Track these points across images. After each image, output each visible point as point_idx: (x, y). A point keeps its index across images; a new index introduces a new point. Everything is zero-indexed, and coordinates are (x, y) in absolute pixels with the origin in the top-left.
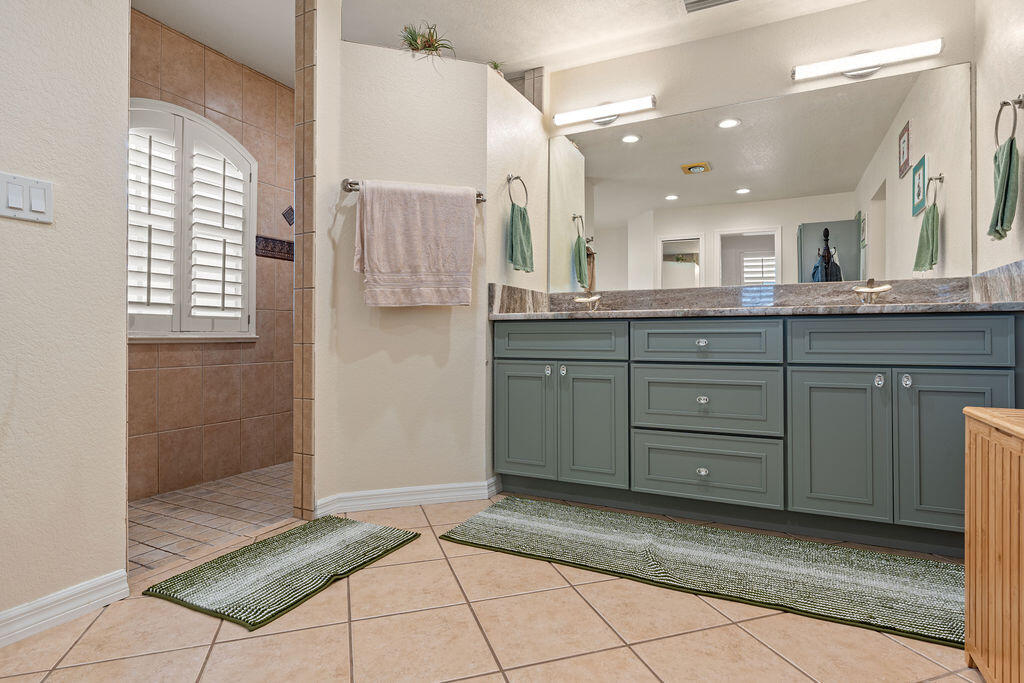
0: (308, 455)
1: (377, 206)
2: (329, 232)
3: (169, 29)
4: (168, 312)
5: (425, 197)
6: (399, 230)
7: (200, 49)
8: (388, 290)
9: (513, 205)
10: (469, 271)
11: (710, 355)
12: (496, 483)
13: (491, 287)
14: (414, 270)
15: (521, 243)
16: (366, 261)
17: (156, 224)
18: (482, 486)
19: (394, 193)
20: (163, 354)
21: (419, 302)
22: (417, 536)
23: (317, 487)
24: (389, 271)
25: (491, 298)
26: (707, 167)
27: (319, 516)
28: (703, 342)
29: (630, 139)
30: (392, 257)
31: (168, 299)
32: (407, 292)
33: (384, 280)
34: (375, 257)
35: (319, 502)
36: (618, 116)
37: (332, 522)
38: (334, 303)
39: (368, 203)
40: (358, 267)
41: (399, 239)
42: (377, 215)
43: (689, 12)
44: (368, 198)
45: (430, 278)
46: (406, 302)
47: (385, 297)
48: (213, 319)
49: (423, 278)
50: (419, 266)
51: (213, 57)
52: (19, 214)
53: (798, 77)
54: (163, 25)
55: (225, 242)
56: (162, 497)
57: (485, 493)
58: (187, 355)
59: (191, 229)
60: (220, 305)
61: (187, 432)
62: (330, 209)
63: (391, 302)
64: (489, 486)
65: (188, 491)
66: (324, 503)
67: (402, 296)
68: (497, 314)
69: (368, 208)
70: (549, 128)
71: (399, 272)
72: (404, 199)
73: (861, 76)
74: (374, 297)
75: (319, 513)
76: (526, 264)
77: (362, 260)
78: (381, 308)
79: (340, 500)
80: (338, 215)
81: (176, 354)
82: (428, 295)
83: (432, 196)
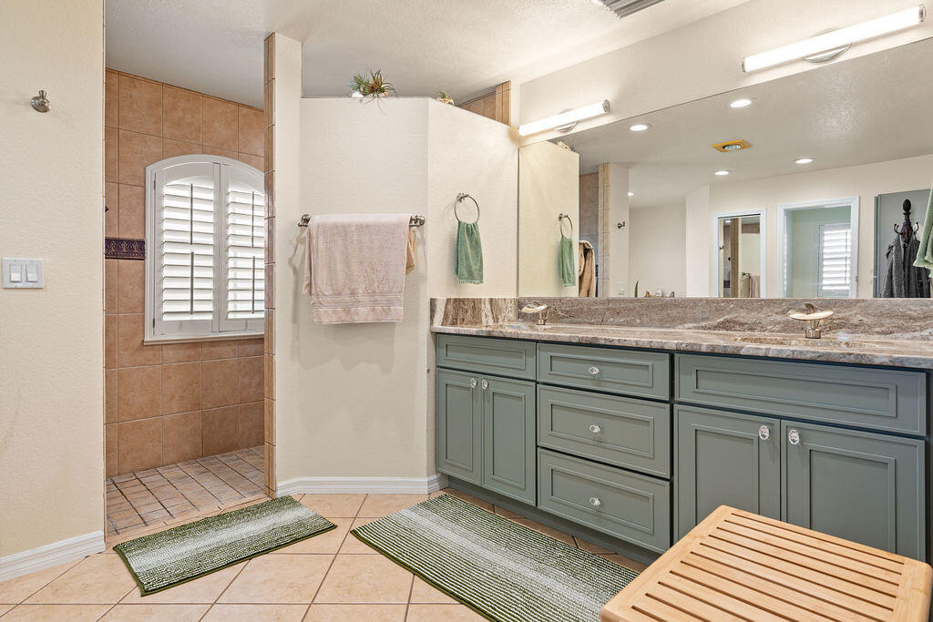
0: (272, 445)
1: (321, 241)
2: (290, 260)
3: (209, 97)
4: (210, 317)
5: (362, 227)
6: (338, 257)
7: (234, 107)
8: (330, 310)
9: (460, 223)
10: (400, 292)
11: (603, 384)
12: (439, 480)
13: (433, 302)
14: (353, 293)
15: (467, 259)
16: (313, 286)
17: (197, 251)
18: (422, 483)
19: (336, 226)
20: (205, 350)
21: (358, 320)
22: (334, 527)
23: (278, 471)
24: (331, 293)
25: (433, 311)
26: (744, 145)
27: (279, 496)
28: (596, 371)
29: (639, 128)
30: (334, 281)
31: (210, 307)
32: (347, 310)
33: (328, 302)
34: (319, 282)
35: (279, 484)
36: (578, 122)
37: (288, 502)
38: (295, 320)
39: (314, 236)
40: (307, 291)
41: (339, 267)
42: (321, 247)
43: (622, 17)
44: (314, 233)
45: (367, 299)
46: (348, 320)
47: (328, 315)
48: (247, 320)
49: (360, 298)
50: (357, 289)
51: (245, 110)
52: (19, 285)
53: (748, 69)
54: (203, 95)
55: (254, 259)
56: (203, 461)
57: (425, 489)
58: (226, 349)
59: (227, 251)
60: (251, 309)
61: (226, 410)
62: (290, 242)
63: (334, 320)
64: (430, 483)
65: (223, 457)
66: (283, 487)
67: (343, 315)
68: (438, 326)
69: (314, 241)
70: (516, 139)
71: (339, 294)
72: (342, 231)
73: (821, 61)
74: (319, 316)
75: (279, 494)
76: (474, 275)
77: (310, 285)
78: (326, 326)
79: (302, 483)
80: (299, 245)
81: (215, 349)
82: (363, 314)
83: (368, 226)
